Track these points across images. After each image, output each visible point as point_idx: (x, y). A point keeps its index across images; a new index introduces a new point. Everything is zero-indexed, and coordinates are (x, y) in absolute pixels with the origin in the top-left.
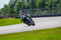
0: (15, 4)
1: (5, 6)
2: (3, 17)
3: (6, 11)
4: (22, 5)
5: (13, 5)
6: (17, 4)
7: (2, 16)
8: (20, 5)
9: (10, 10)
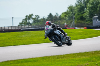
0: (86, 5)
1: (71, 8)
2: (67, 26)
3: (72, 17)
4: (97, 7)
5: (83, 7)
6: (89, 5)
7: (65, 24)
8: (95, 7)
9: (79, 15)
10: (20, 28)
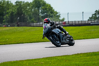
10: (90, 22)
